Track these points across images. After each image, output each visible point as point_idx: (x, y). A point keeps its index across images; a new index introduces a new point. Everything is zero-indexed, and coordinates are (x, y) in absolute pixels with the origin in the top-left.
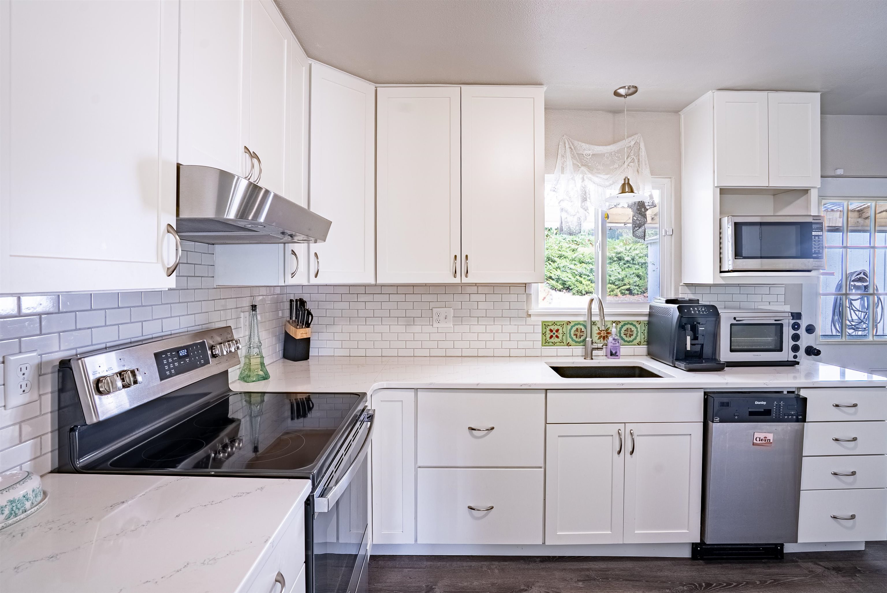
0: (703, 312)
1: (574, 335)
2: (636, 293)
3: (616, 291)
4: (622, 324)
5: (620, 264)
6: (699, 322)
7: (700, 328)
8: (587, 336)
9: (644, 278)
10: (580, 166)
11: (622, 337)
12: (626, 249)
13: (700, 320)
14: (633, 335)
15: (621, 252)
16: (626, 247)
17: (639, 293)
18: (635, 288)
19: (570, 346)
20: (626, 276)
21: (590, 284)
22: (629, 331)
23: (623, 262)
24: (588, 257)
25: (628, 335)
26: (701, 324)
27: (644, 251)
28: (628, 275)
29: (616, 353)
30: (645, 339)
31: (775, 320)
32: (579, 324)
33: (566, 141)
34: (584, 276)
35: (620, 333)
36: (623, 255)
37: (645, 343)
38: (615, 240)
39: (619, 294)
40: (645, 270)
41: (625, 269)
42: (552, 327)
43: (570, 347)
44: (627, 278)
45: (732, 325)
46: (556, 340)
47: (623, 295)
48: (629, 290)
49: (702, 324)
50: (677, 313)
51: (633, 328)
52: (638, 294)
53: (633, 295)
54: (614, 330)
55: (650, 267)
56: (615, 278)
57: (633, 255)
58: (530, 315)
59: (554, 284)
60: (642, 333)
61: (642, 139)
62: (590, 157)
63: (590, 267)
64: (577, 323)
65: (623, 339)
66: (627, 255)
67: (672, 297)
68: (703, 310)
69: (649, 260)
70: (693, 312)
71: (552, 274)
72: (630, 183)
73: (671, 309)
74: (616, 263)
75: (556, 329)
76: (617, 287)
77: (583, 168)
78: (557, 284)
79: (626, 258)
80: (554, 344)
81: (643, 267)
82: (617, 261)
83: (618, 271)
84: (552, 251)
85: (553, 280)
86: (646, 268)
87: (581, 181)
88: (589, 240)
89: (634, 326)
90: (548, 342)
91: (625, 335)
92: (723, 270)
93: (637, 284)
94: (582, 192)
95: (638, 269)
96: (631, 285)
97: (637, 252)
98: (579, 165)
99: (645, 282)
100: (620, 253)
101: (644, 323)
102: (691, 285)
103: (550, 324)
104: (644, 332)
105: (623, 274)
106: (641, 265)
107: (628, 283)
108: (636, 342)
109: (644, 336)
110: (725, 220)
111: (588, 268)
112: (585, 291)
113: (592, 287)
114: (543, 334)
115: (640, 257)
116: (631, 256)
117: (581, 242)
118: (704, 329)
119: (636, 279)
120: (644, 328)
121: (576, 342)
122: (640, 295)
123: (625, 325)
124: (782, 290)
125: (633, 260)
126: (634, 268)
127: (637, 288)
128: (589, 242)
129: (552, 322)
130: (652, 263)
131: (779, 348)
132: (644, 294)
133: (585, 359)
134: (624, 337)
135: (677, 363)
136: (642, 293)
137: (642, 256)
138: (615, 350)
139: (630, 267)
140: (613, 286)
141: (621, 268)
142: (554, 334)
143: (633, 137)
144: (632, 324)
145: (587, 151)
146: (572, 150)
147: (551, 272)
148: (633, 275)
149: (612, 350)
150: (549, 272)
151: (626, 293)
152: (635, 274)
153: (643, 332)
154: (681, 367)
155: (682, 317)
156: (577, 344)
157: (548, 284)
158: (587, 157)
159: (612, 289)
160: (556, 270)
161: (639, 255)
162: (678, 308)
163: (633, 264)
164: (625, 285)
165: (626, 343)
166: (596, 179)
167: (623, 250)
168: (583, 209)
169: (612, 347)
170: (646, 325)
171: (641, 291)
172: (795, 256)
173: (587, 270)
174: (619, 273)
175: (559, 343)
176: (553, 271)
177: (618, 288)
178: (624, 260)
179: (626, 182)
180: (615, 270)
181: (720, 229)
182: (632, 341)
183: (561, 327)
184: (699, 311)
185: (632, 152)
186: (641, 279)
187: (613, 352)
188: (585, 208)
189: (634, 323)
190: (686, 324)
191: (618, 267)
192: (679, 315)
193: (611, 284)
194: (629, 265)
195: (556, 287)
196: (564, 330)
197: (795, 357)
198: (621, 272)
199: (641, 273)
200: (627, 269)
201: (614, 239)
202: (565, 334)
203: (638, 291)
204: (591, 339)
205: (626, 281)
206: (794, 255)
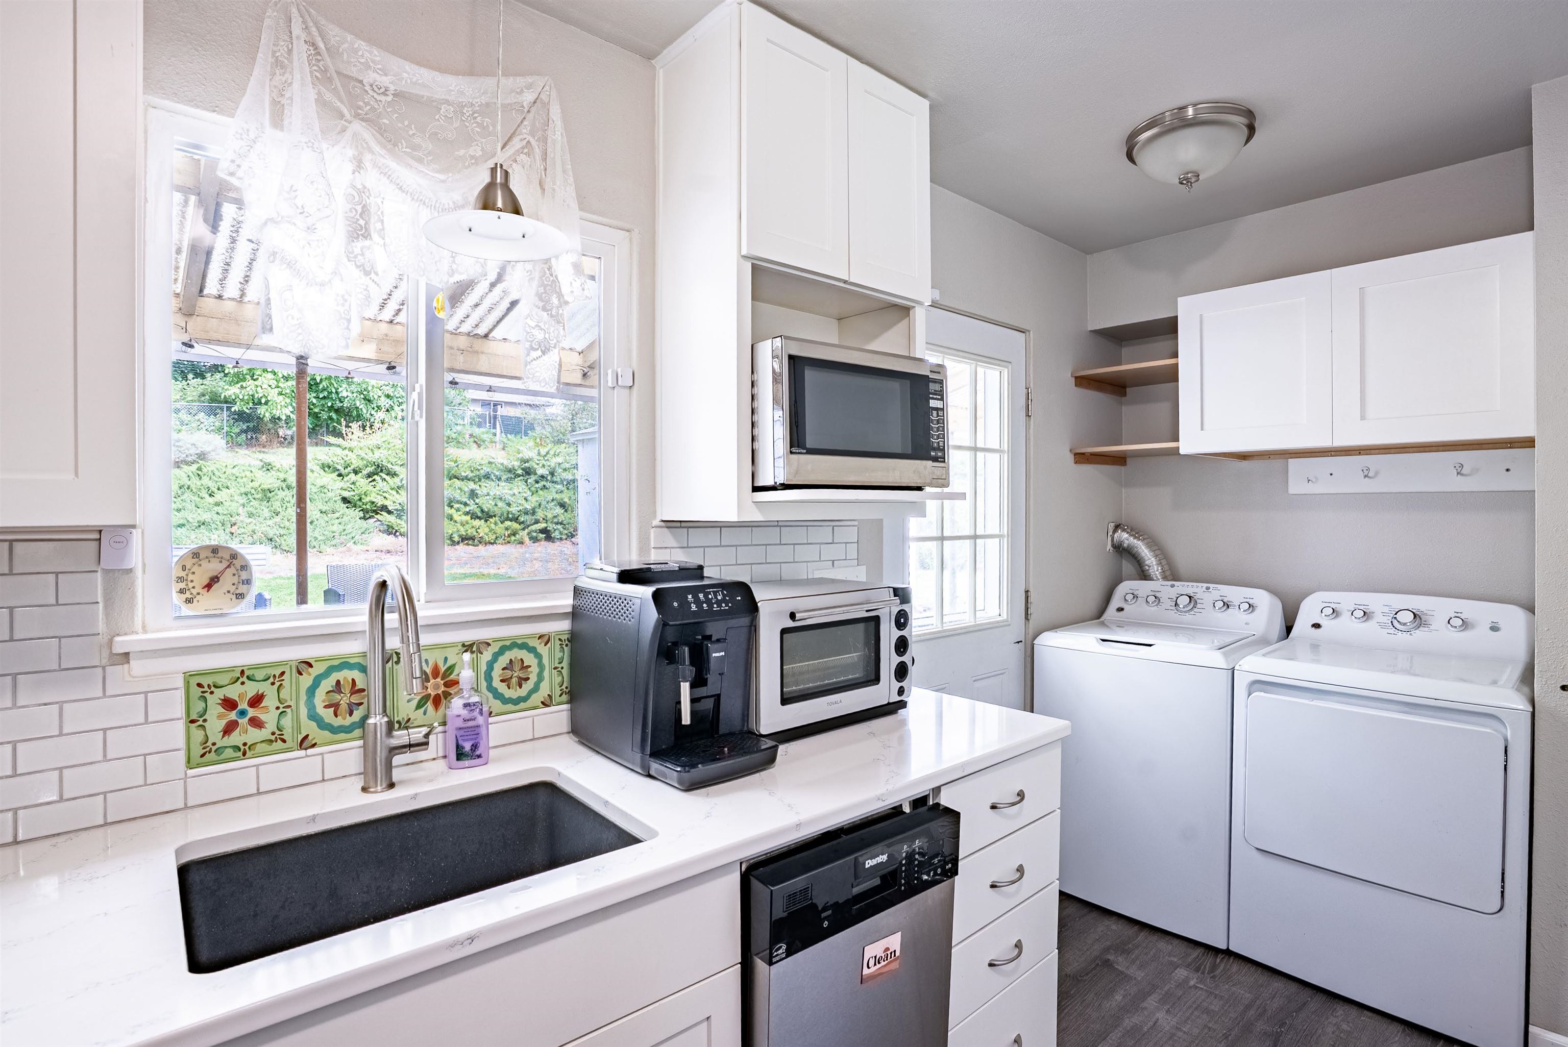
0: (719, 603)
1: (326, 707)
2: (558, 537)
3: (521, 534)
4: (495, 648)
5: (529, 481)
6: (708, 633)
7: (714, 655)
8: (372, 711)
9: (572, 508)
10: (348, 115)
11: (496, 689)
12: (539, 454)
13: (714, 629)
14: (528, 679)
15: (531, 460)
16: (539, 450)
17: (564, 537)
18: (555, 528)
19: (314, 746)
20: (540, 505)
21: (470, 521)
22: (517, 667)
23: (534, 479)
24: (466, 466)
25: (514, 680)
26: (714, 639)
27: (571, 458)
28: (544, 503)
29: (475, 747)
30: (564, 687)
31: (867, 611)
32: (345, 665)
33: (294, 10)
34: (456, 506)
35: (489, 677)
36: (534, 464)
37: (565, 698)
38: (521, 438)
39: (527, 539)
40: (574, 494)
41: (537, 491)
42: (233, 692)
43: (310, 751)
44: (541, 508)
45: (784, 631)
46: (254, 735)
47: (534, 542)
48: (544, 531)
49: (718, 641)
50: (652, 615)
51: (530, 659)
52: (561, 539)
53: (553, 542)
54: (466, 675)
55: (582, 486)
56: (518, 509)
57: (553, 465)
58: (127, 654)
59: (392, 521)
60: (555, 668)
61: (554, 93)
62: (390, 98)
63: (470, 488)
64: (336, 663)
65: (497, 695)
66: (541, 465)
67: (634, 562)
68: (719, 598)
69: (579, 475)
70: (694, 607)
71: (388, 501)
72: (514, 186)
73: (633, 600)
74: (521, 480)
75: (250, 694)
76: (522, 526)
77: (357, 126)
78: (399, 521)
79: (540, 471)
80: (243, 751)
81: (570, 488)
82: (522, 476)
83: (525, 495)
84: (390, 452)
85: (389, 512)
86: (575, 489)
87: (350, 167)
88: (471, 435)
89: (533, 650)
90: (214, 748)
91: (504, 684)
92: (760, 483)
93: (560, 521)
94: (350, 206)
95: (561, 492)
96: (548, 523)
97: (559, 459)
98: (345, 111)
99: (574, 516)
100: (527, 461)
101: (560, 640)
102: (678, 524)
103: (222, 680)
104: (560, 666)
105: (534, 500)
106: (566, 485)
107: (543, 519)
108: (537, 698)
109: (560, 678)
110: (766, 349)
111: (466, 489)
112: (460, 536)
113: (473, 527)
114: (192, 722)
115: (565, 470)
116: (549, 466)
117: (455, 439)
118: (723, 653)
119: (557, 511)
120: (559, 655)
121: (334, 730)
122: (565, 541)
123: (503, 650)
124: (851, 534)
125: (552, 474)
126: (554, 490)
127: (559, 527)
128: (472, 439)
129: (231, 670)
130: (586, 478)
131: (873, 677)
132: (573, 539)
133: (364, 789)
134: (502, 688)
135: (655, 766)
136: (568, 536)
137: (569, 468)
138: (472, 739)
139: (547, 489)
140: (515, 526)
141: (529, 489)
142: (243, 713)
143: (530, 79)
144: (524, 646)
145: (375, 75)
146: (319, 54)
147: (385, 498)
148: (553, 504)
149: (460, 742)
150: (381, 495)
151: (539, 538)
152: (555, 502)
153: (557, 665)
154: (666, 778)
155: (665, 625)
156: (342, 736)
157: (379, 523)
158: (376, 96)
159: (513, 531)
160: (397, 492)
161: (563, 466)
162: (656, 596)
163: (553, 482)
164: (537, 522)
165: (510, 707)
166: (409, 176)
167: (534, 455)
168: (357, 267)
169: (462, 732)
170: (567, 645)
171: (566, 534)
172: (900, 452)
173: (463, 492)
174: (526, 499)
175: (263, 745)
176: (390, 494)
177: (524, 529)
178: (536, 474)
179: (499, 180)
180: (520, 493)
181: (753, 372)
182: (525, 699)
183: (273, 684)
184: (708, 602)
185: (525, 123)
186: (566, 511)
187: (463, 748)
188: (363, 265)
189: (532, 643)
190: (675, 644)
191: (524, 487)
192: (658, 621)
193: (511, 520)
194: (545, 483)
195: (397, 528)
196: (284, 694)
197: (901, 691)
198: (529, 498)
199: (566, 500)
200: (541, 492)
201: (519, 437)
202: (289, 706)
203: (561, 533)
204: (386, 719)
205: (540, 514)
206: (899, 450)
